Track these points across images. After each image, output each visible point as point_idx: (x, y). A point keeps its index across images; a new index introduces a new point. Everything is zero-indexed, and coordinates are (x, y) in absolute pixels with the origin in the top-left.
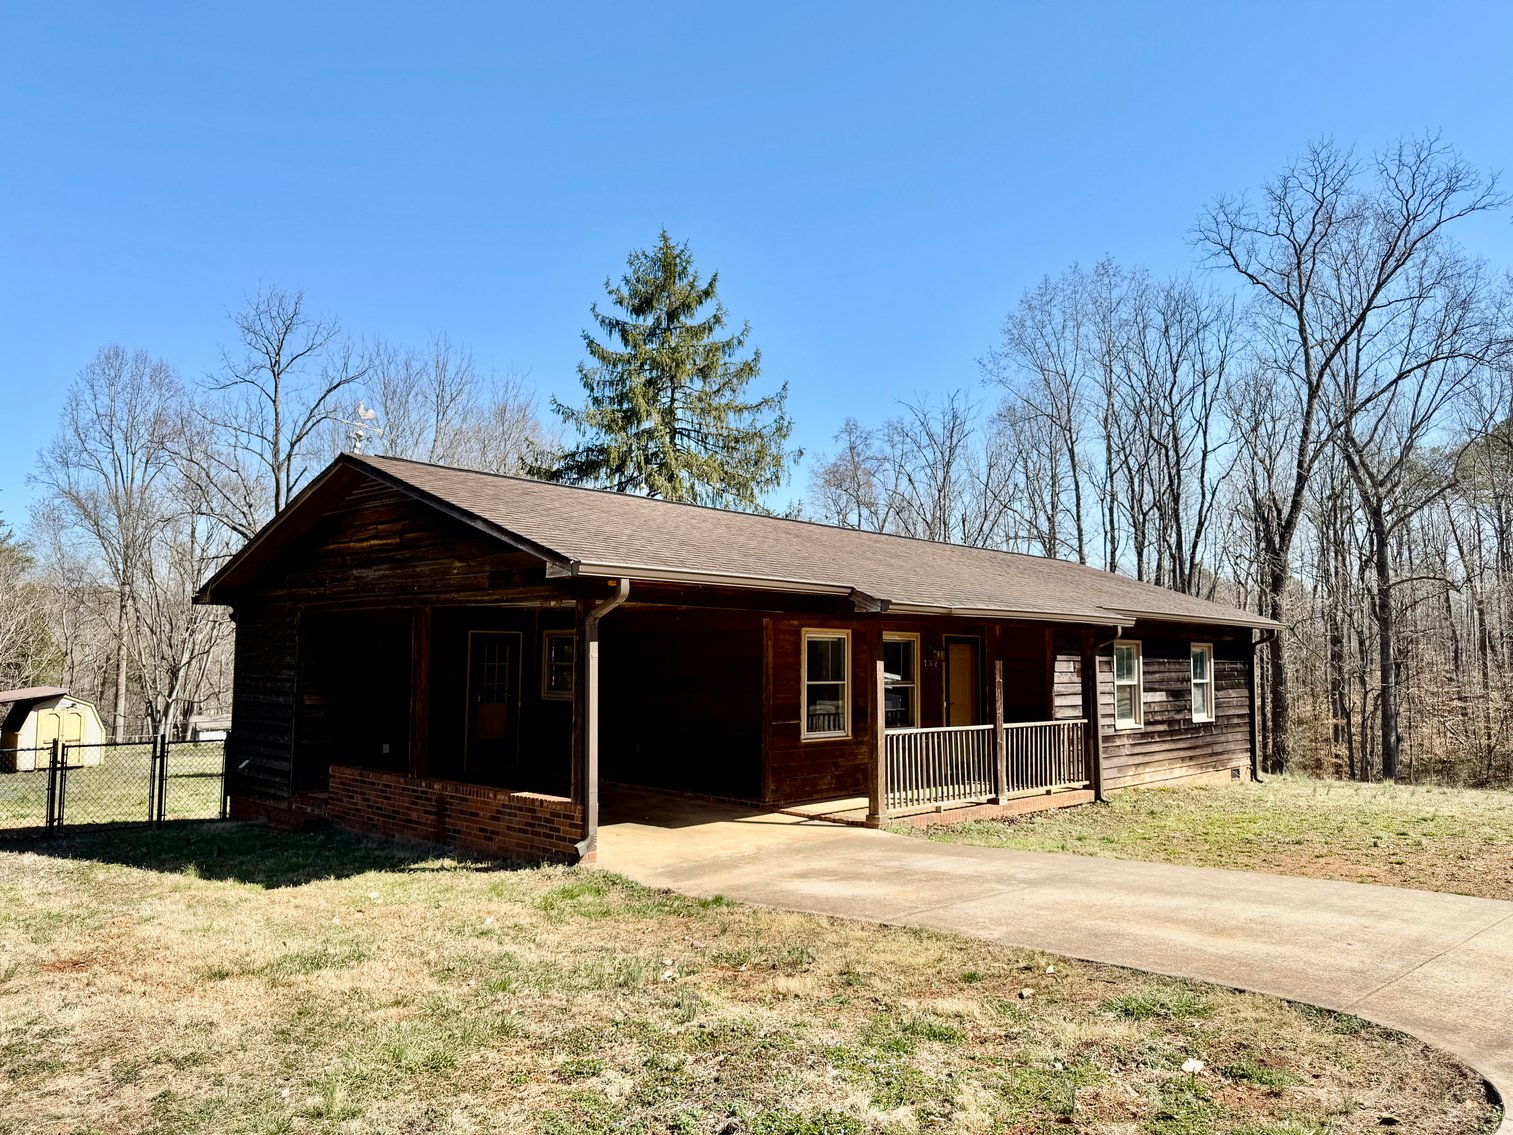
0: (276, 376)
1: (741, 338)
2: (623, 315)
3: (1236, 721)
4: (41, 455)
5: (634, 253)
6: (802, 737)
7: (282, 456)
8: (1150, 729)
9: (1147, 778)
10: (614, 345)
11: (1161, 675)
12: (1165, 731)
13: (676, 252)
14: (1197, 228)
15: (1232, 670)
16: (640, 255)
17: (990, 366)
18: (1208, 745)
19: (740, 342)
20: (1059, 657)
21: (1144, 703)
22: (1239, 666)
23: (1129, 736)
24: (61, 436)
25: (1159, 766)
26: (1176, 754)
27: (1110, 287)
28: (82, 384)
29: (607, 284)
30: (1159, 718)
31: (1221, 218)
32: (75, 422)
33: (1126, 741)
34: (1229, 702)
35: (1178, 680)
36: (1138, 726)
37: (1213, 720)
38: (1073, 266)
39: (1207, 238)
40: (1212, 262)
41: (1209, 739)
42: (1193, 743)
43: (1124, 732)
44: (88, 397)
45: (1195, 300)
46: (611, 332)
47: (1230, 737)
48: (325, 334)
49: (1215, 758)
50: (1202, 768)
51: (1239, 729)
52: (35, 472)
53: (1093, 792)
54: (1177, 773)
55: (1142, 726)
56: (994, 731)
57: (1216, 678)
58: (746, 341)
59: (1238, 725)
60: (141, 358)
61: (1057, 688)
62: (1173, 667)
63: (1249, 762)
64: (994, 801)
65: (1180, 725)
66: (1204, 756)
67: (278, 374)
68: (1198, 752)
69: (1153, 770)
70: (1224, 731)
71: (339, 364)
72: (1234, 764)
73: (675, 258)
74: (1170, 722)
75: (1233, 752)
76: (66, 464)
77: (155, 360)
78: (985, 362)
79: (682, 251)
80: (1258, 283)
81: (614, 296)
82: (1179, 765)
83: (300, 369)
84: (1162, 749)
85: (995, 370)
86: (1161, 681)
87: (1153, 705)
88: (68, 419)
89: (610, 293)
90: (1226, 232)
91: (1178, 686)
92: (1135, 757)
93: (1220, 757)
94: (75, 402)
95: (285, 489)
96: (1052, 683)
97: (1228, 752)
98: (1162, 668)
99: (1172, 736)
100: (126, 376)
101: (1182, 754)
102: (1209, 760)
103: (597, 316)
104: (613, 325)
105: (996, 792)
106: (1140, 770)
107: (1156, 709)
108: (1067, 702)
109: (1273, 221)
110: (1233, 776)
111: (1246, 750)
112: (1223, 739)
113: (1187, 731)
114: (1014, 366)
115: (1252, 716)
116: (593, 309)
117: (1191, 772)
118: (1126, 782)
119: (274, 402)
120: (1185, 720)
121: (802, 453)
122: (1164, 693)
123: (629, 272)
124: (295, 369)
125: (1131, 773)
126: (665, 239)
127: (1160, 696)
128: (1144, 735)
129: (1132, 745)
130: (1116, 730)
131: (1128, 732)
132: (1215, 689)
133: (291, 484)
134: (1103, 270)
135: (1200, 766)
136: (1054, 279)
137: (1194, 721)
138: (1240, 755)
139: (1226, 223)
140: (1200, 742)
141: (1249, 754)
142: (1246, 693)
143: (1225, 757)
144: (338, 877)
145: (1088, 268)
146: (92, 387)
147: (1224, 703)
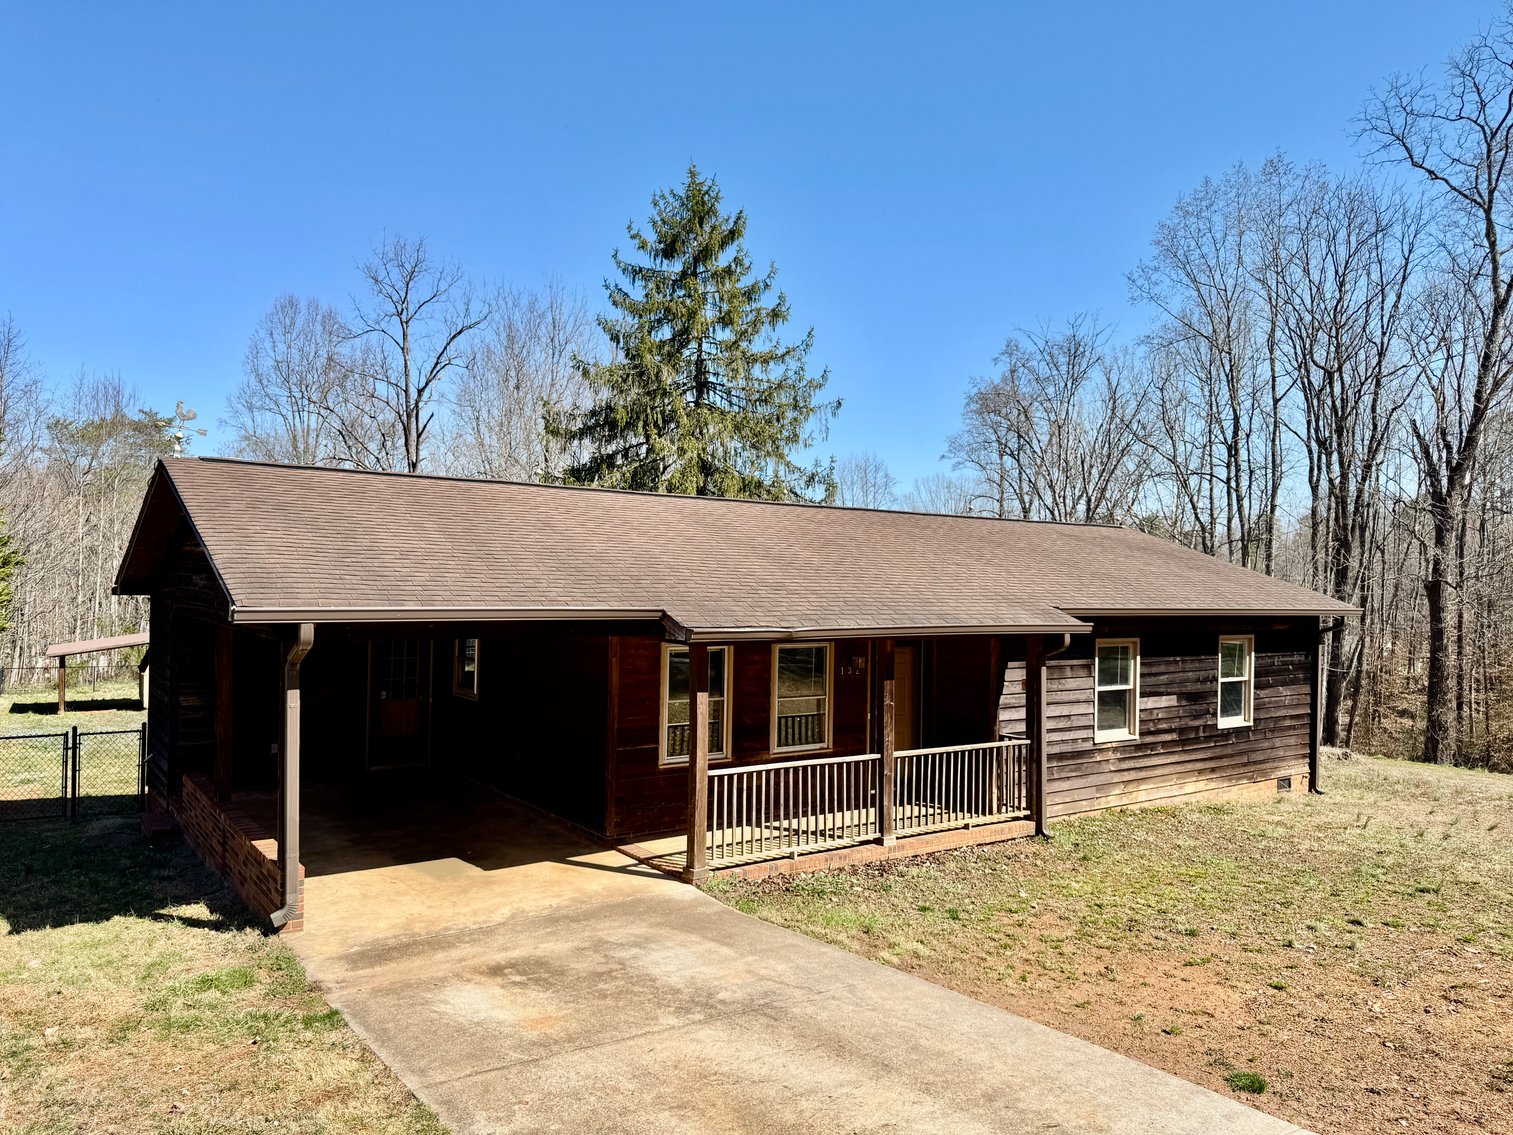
0: (405, 324)
1: (768, 281)
2: (645, 261)
3: (1288, 723)
4: (229, 400)
5: (658, 193)
6: (661, 762)
7: (412, 402)
8: (1149, 739)
9: (1142, 796)
10: (637, 293)
11: (1171, 676)
12: (1172, 741)
13: (705, 188)
14: (1362, 116)
15: (1285, 663)
16: (667, 195)
17: (1140, 282)
18: (1241, 754)
19: (767, 286)
20: (1010, 664)
21: (1141, 710)
22: (1296, 658)
23: (1115, 750)
24: (245, 382)
25: (1164, 781)
26: (1190, 766)
27: (1281, 187)
28: (262, 334)
29: (629, 228)
30: (1164, 726)
31: (1394, 102)
32: (255, 370)
33: (1111, 755)
34: (1277, 702)
35: (1198, 680)
36: (1132, 737)
37: (1251, 724)
38: (1237, 165)
39: (1375, 128)
40: (1382, 156)
41: (1243, 746)
42: (1218, 752)
43: (1109, 745)
44: (268, 344)
45: (1374, 199)
46: (634, 280)
47: (1278, 742)
48: (449, 279)
49: (1253, 768)
50: (1230, 780)
51: (1292, 732)
52: (225, 416)
53: (1032, 825)
54: (1190, 788)
55: (1137, 737)
56: (881, 760)
57: (1257, 676)
58: (774, 284)
59: (1293, 728)
60: (314, 306)
61: (1003, 700)
62: (1189, 666)
63: (1307, 769)
64: (879, 842)
65: (1197, 733)
66: (1233, 766)
67: (407, 323)
68: (1225, 762)
69: (1152, 786)
70: (1269, 735)
71: (462, 309)
72: (1282, 773)
73: (704, 195)
74: (1181, 731)
75: (1282, 759)
76: (251, 408)
77: (324, 307)
78: (1135, 276)
79: (710, 187)
80: (1437, 178)
81: (637, 241)
82: (1195, 779)
83: (429, 316)
84: (1169, 761)
85: (1146, 285)
86: (1170, 683)
87: (1155, 712)
88: (249, 368)
89: (633, 237)
90: (1398, 121)
91: (1199, 687)
92: (1126, 773)
93: (1263, 766)
94: (255, 350)
95: (415, 434)
96: (1000, 693)
97: (1274, 760)
98: (1172, 668)
99: (1184, 745)
100: (300, 321)
101: (1199, 766)
102: (1246, 769)
103: (618, 263)
104: (636, 272)
105: (881, 831)
106: (1130, 788)
107: (1160, 716)
108: (1011, 717)
109: (1456, 104)
110: (1280, 787)
111: (1304, 756)
112: (1266, 744)
113: (1208, 739)
114: (1168, 282)
115: (1313, 716)
116: (615, 256)
117: (1213, 785)
118: (1108, 802)
119: (403, 349)
120: (1206, 727)
121: (840, 403)
122: (1175, 697)
123: (653, 212)
124: (424, 315)
125: (1117, 792)
126: (693, 174)
127: (1168, 701)
128: (1138, 747)
129: (1120, 760)
130: (1094, 744)
131: (1114, 745)
132: (1255, 688)
133: (421, 429)
134: (1272, 168)
135: (1229, 778)
136: (1216, 181)
137: (1219, 727)
138: (1292, 763)
139: (1399, 109)
140: (1229, 751)
141: (1307, 760)
142: (1307, 689)
143: (1268, 765)
144: (54, 926)
145: (1255, 168)
146: (271, 334)
147: (1270, 703)
